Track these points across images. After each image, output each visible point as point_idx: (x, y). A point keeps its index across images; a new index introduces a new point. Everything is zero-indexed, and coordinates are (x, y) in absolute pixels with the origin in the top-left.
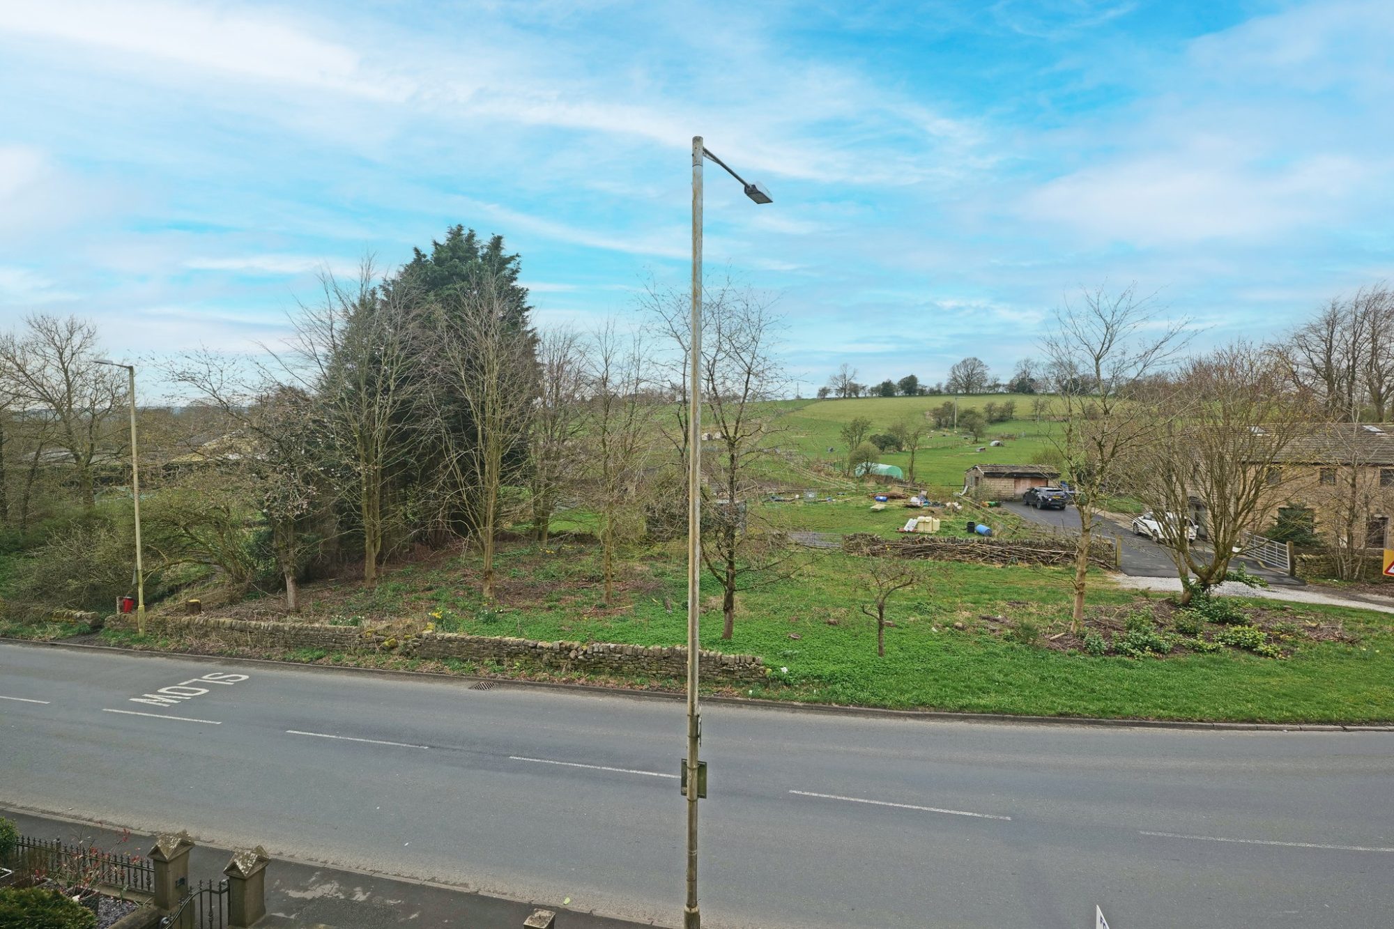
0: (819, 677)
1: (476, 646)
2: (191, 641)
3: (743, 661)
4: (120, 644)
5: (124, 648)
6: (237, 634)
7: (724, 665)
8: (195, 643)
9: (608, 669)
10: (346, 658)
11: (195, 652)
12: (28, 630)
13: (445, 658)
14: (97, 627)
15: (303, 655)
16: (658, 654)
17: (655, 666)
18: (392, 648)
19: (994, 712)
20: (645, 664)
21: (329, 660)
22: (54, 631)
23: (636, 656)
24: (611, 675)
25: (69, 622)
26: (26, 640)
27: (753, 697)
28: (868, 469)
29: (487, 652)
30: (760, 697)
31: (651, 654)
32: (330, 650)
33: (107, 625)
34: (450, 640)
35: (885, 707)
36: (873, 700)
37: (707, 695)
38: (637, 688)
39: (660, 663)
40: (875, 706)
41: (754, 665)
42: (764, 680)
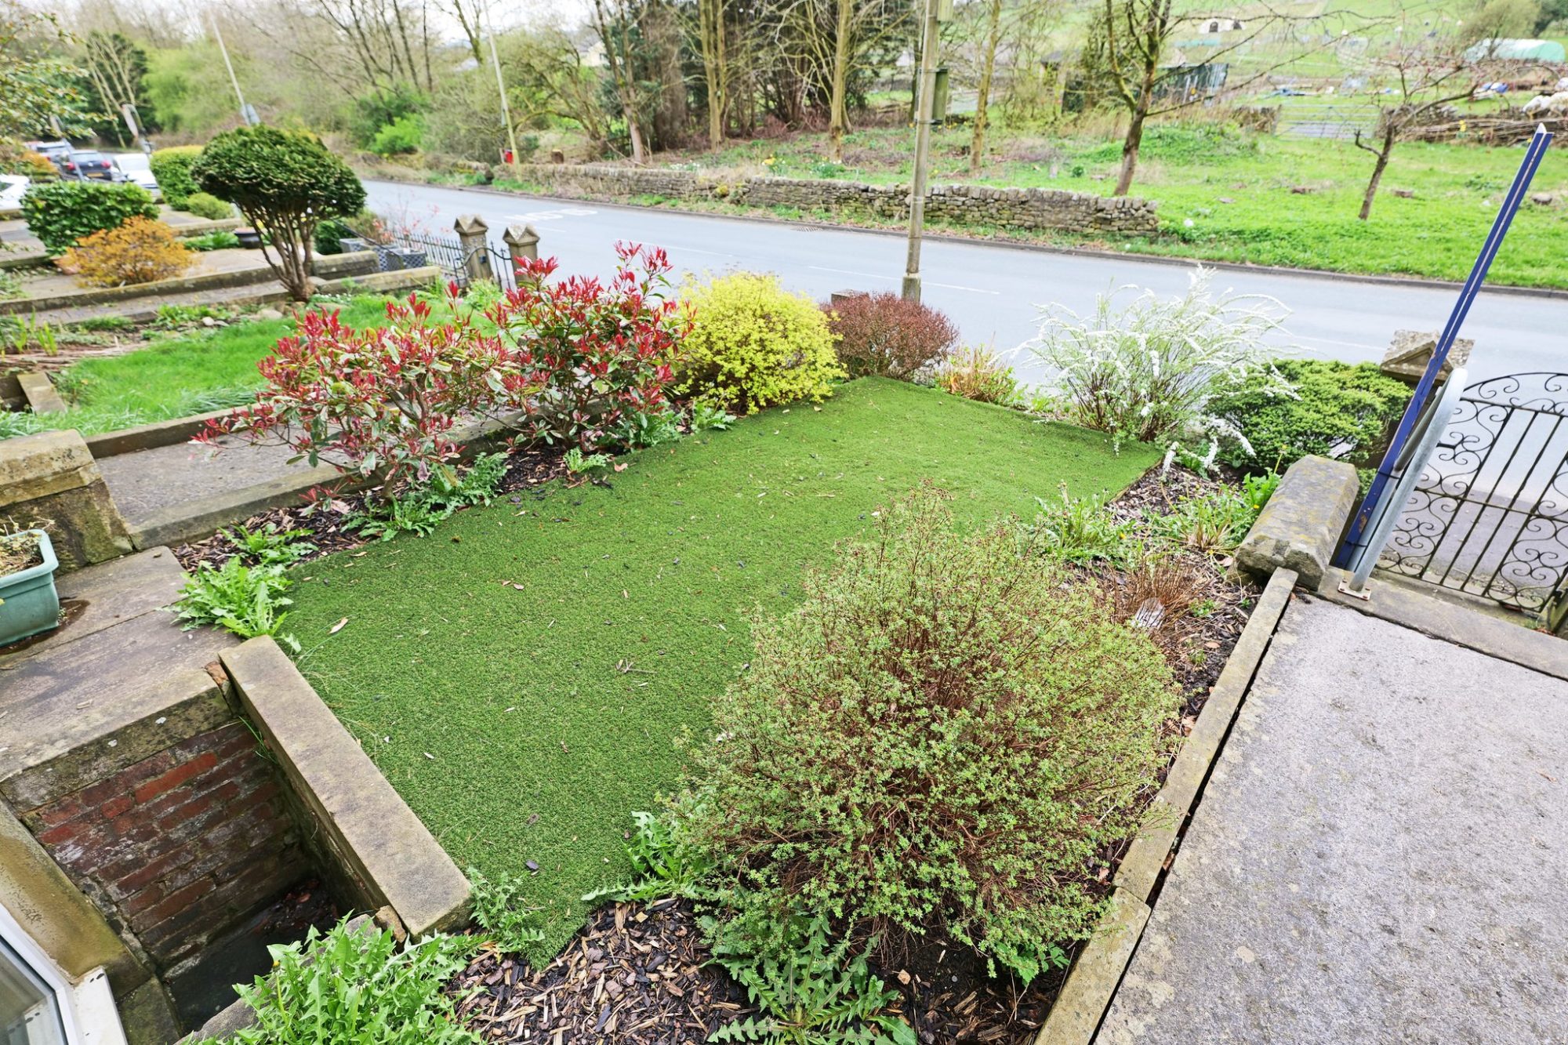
0: (1240, 233)
1: (804, 190)
2: (558, 189)
3: (1127, 205)
4: (505, 190)
5: (508, 192)
6: (591, 181)
7: (1102, 210)
8: (560, 190)
9: (947, 219)
10: (681, 205)
11: (560, 197)
12: (442, 180)
13: (772, 206)
14: (489, 179)
15: (644, 200)
16: (1012, 197)
17: (1006, 214)
18: (724, 196)
19: (1534, 286)
20: (994, 211)
21: (666, 205)
22: (460, 179)
23: (984, 200)
24: (950, 224)
25: (471, 172)
26: (442, 186)
27: (1129, 251)
28: (1491, 50)
29: (815, 197)
30: (1138, 251)
31: (1003, 197)
32: (669, 197)
33: (496, 176)
34: (778, 185)
35: (1333, 270)
36: (1317, 261)
37: (1065, 247)
38: (978, 238)
39: (1014, 210)
40: (1318, 268)
41: (1143, 211)
42: (1153, 234)
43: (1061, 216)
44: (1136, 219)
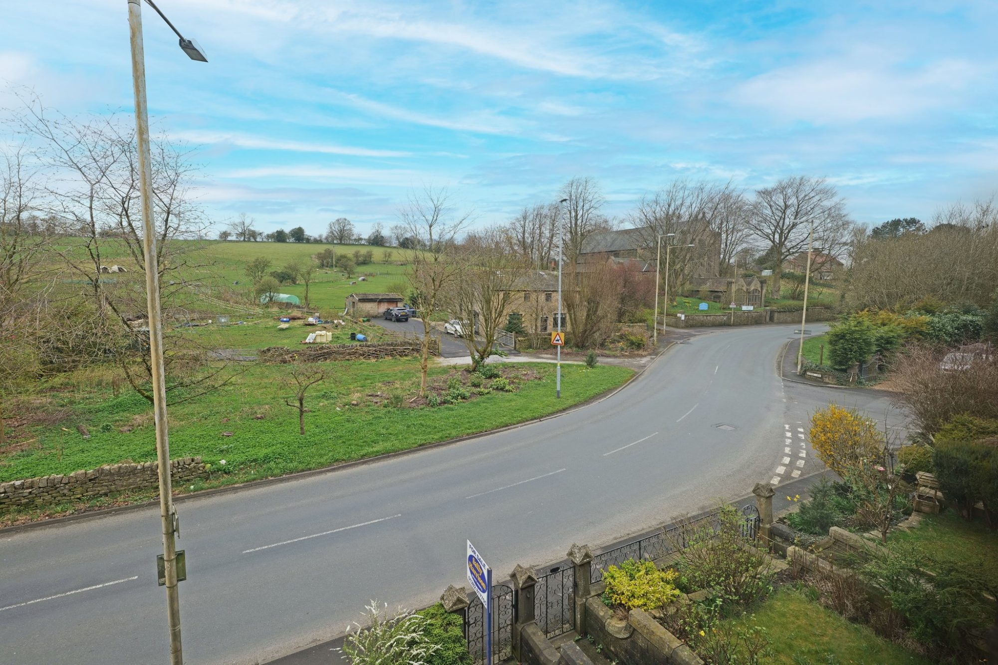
0: (255, 460)
3: (181, 464)
9: (14, 508)
16: (81, 478)
17: (79, 490)
19: (383, 454)
20: (66, 491)
23: (52, 486)
24: (20, 512)
27: (195, 490)
28: (271, 298)
30: (202, 489)
31: (72, 480)
35: (310, 469)
36: (301, 466)
37: (146, 501)
38: (59, 516)
39: (85, 486)
40: (303, 471)
41: (193, 464)
42: (205, 475)
43: (131, 481)
44: (190, 470)
